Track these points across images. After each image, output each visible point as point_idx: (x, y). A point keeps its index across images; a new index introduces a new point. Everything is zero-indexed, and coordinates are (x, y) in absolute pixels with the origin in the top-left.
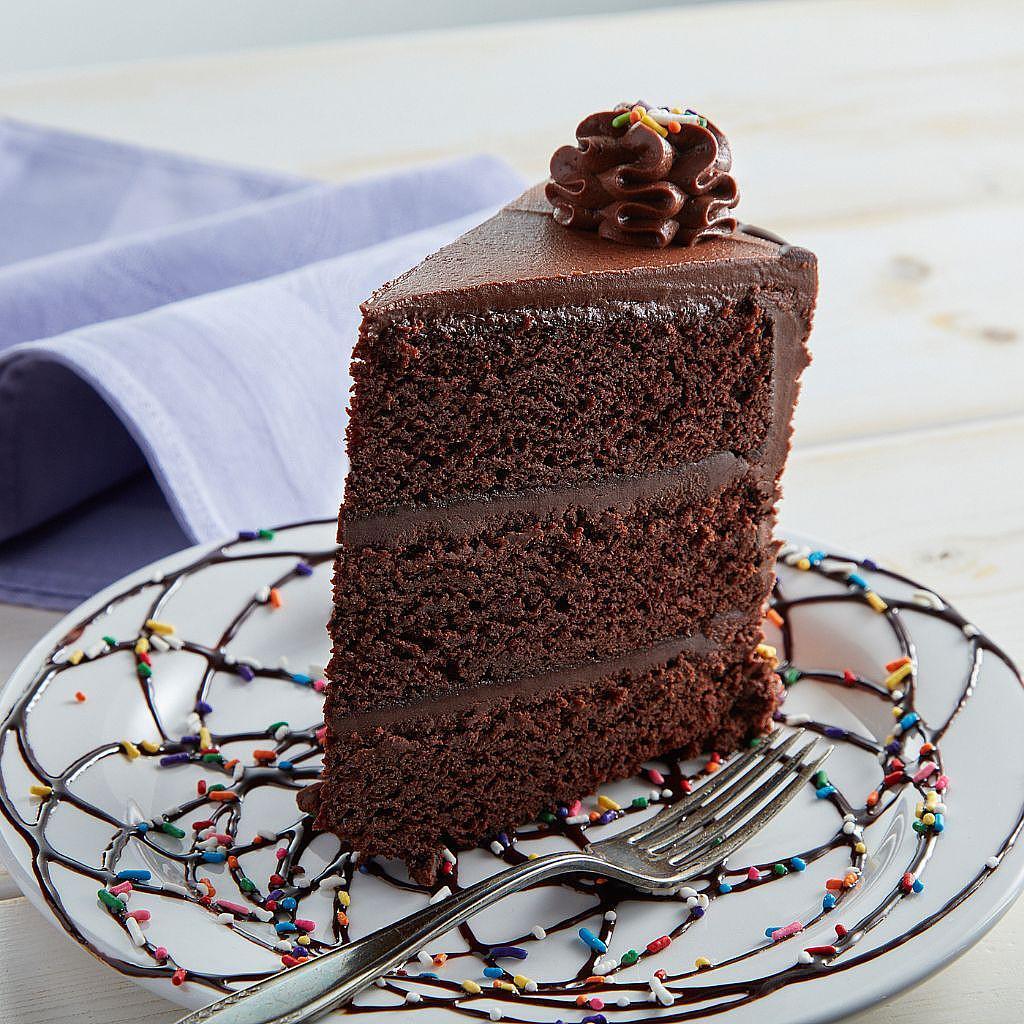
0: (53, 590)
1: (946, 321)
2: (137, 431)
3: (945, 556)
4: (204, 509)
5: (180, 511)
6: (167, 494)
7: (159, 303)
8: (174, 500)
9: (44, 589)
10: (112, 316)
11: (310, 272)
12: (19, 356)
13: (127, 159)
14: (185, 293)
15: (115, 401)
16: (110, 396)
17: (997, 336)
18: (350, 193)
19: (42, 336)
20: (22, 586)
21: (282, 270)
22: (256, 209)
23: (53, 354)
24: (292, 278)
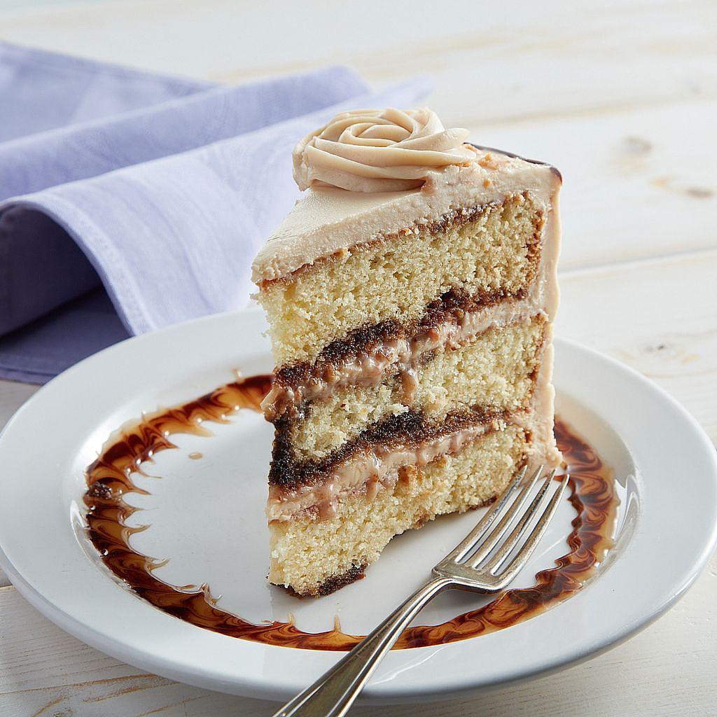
0: (35, 370)
1: (662, 182)
2: (94, 259)
3: (661, 347)
4: (141, 315)
5: (124, 315)
6: (114, 302)
7: (110, 170)
8: (120, 308)
9: (29, 370)
10: (77, 178)
11: (216, 147)
12: (11, 206)
13: (86, 69)
14: (128, 162)
15: (79, 238)
16: (76, 234)
17: (698, 194)
18: (243, 92)
19: (27, 192)
20: (14, 367)
21: (196, 146)
22: (177, 103)
23: (36, 205)
24: (203, 152)
